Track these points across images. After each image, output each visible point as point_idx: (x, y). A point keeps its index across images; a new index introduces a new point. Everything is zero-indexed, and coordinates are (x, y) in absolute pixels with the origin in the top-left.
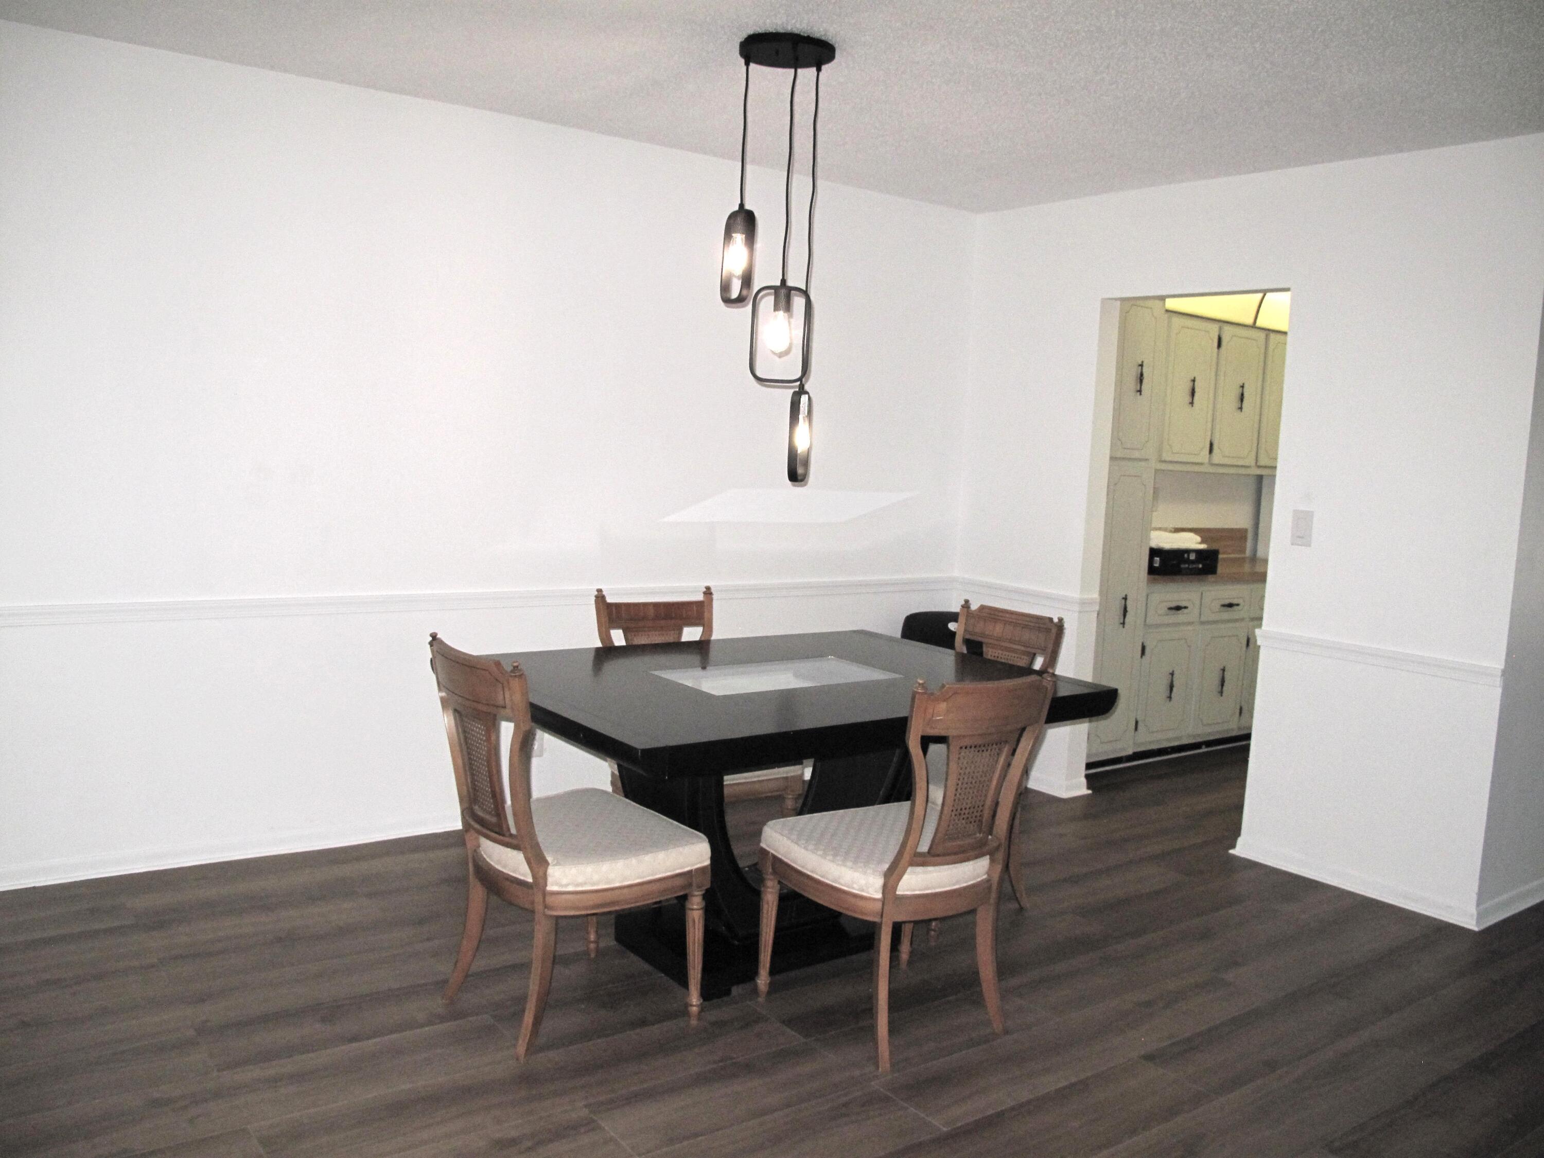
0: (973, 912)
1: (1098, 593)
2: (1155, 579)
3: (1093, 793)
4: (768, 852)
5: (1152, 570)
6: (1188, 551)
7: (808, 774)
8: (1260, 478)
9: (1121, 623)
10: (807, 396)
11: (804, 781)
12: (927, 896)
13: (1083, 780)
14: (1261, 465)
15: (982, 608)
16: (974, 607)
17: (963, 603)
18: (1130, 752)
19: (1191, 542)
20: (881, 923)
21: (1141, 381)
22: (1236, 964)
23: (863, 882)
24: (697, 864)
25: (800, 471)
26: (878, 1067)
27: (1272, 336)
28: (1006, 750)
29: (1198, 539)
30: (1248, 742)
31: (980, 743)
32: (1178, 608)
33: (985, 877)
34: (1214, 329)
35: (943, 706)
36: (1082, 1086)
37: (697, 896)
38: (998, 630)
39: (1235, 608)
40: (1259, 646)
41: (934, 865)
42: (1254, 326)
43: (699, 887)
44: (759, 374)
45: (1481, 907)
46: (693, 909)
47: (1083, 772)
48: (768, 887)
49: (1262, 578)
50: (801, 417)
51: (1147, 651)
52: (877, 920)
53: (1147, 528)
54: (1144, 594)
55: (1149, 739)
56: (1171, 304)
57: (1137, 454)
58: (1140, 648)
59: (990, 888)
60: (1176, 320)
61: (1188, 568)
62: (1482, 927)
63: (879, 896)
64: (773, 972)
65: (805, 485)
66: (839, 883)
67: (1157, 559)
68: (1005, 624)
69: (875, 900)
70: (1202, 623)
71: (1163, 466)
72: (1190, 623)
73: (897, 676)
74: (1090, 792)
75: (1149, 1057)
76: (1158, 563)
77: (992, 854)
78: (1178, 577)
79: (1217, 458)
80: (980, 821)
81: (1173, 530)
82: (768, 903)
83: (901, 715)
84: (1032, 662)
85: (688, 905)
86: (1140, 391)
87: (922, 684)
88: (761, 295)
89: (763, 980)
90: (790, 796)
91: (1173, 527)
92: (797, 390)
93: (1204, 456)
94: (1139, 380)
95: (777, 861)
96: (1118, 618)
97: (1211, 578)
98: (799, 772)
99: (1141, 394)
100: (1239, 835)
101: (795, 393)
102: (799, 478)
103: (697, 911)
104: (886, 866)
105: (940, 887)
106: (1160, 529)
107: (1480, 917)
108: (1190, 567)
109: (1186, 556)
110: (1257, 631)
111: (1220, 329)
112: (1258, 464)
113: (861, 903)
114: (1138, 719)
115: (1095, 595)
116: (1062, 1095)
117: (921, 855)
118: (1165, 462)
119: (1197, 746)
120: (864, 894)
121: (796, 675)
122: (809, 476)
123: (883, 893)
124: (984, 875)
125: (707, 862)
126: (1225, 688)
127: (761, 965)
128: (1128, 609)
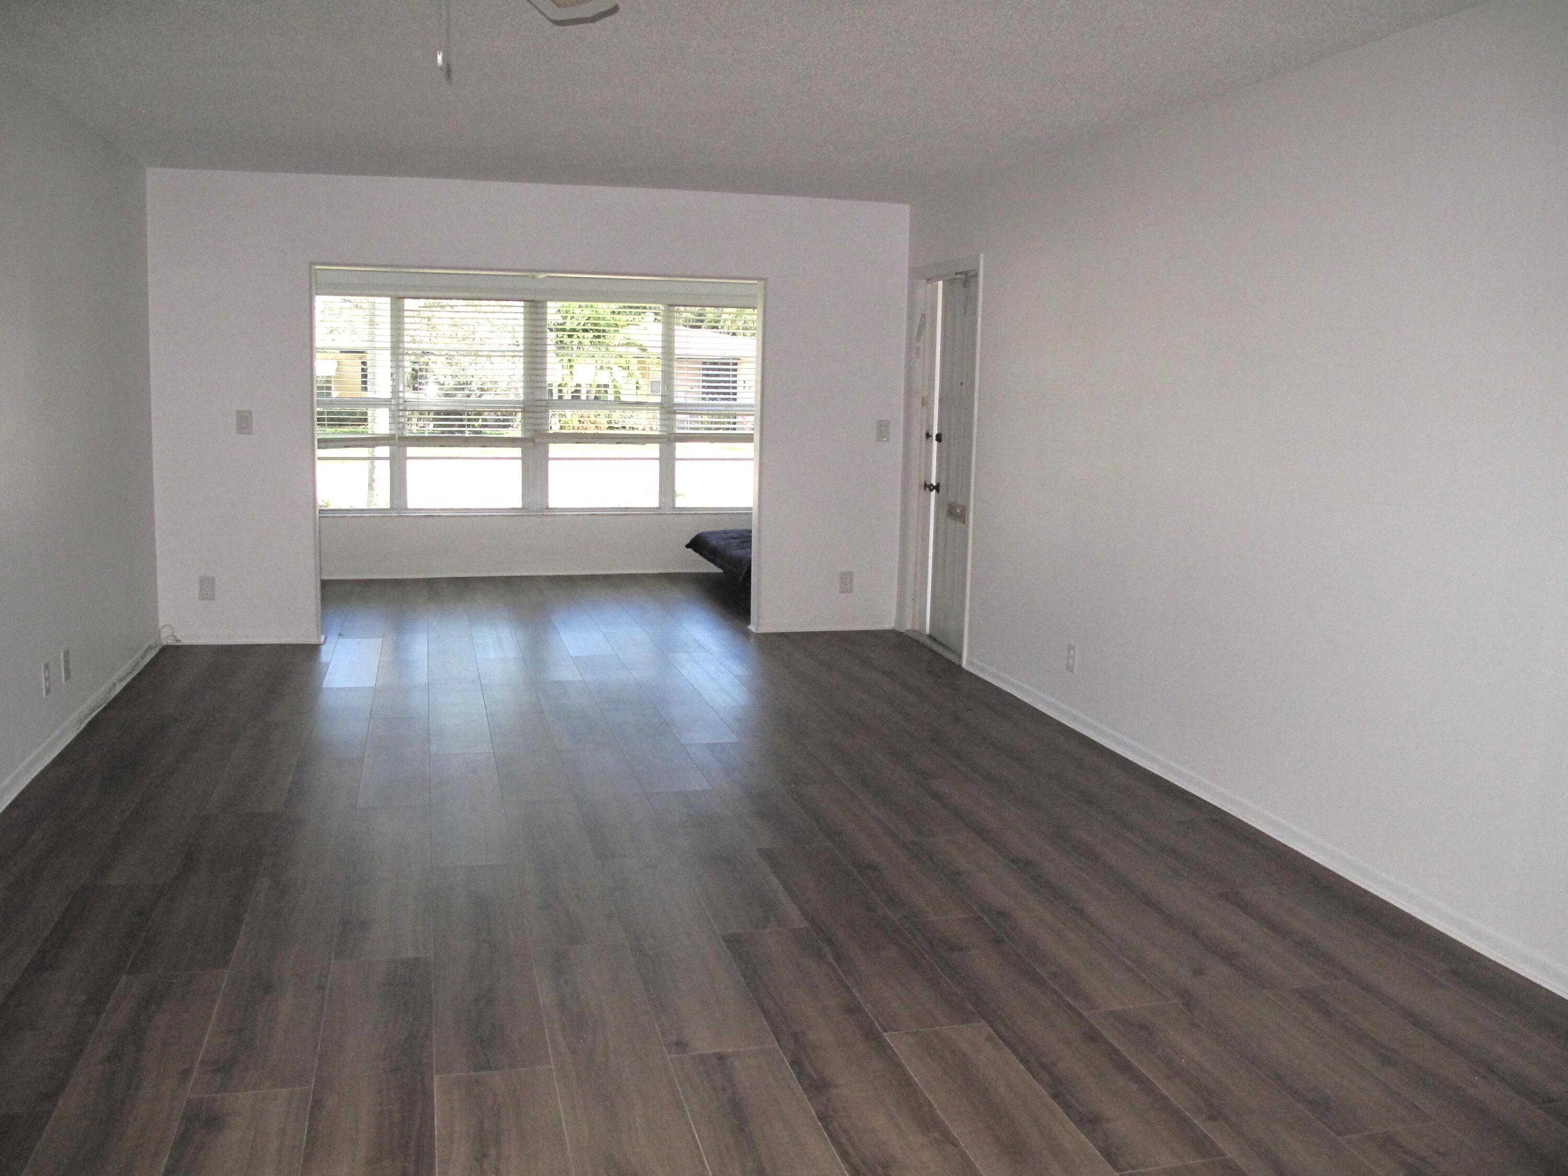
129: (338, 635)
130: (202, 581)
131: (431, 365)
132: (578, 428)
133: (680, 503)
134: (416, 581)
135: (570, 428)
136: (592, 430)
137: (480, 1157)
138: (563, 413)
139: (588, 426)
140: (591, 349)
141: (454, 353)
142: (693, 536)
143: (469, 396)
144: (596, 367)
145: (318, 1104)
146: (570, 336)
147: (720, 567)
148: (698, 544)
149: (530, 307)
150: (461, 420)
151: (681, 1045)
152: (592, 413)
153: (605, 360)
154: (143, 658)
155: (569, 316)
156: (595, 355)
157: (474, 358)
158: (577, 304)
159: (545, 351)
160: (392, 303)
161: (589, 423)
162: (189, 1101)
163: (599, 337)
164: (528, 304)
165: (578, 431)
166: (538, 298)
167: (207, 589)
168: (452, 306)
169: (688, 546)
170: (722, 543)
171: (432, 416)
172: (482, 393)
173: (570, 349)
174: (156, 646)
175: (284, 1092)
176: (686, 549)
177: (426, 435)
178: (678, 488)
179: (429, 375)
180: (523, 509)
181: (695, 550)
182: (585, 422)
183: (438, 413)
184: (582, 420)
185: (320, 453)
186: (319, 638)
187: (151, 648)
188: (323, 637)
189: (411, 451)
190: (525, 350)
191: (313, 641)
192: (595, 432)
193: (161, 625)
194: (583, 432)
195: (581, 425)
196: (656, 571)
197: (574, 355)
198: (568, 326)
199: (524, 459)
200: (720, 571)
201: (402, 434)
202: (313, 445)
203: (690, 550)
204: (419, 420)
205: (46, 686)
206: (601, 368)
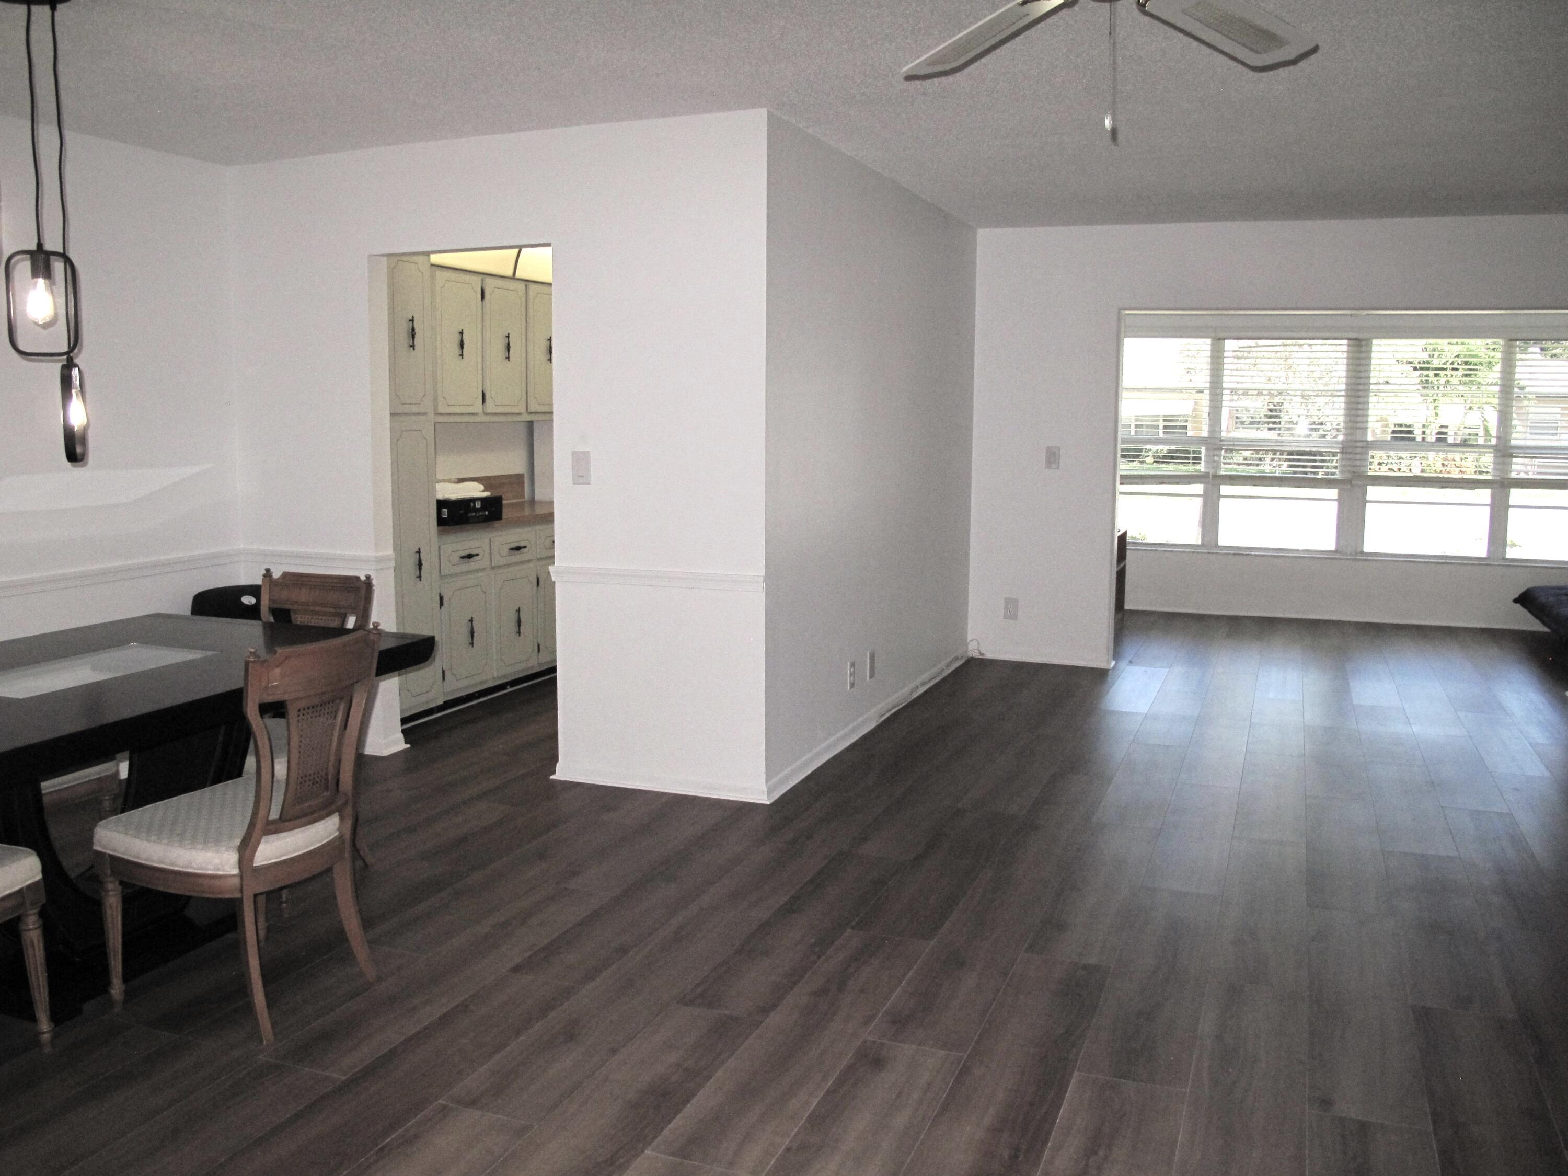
0: (329, 870)
1: (392, 549)
2: (443, 531)
3: (412, 746)
4: (104, 854)
5: (441, 522)
6: (473, 500)
7: (124, 770)
8: (530, 424)
9: (418, 577)
10: (77, 369)
11: (121, 781)
12: (284, 862)
13: (401, 736)
14: (532, 411)
15: (285, 575)
16: (276, 575)
17: (264, 572)
18: (440, 702)
19: (475, 491)
20: (242, 898)
21: (413, 337)
22: (574, 874)
23: (217, 861)
24: (27, 880)
25: (79, 450)
26: (261, 1041)
27: (533, 287)
28: (342, 707)
29: (482, 487)
30: (552, 675)
31: (317, 703)
32: (470, 556)
33: (337, 834)
34: (476, 281)
35: (277, 671)
36: (463, 1007)
37: (31, 915)
38: (303, 595)
39: (523, 550)
40: (554, 582)
41: (285, 831)
42: (513, 277)
43: (33, 904)
44: (22, 347)
45: (770, 783)
46: (30, 930)
47: (399, 727)
48: (108, 891)
49: (548, 518)
50: (74, 391)
51: (445, 599)
52: (238, 895)
53: (432, 481)
54: (437, 547)
55: (459, 685)
56: (435, 259)
57: (415, 409)
58: (438, 598)
59: (343, 842)
60: (439, 274)
61: (476, 516)
62: (772, 800)
63: (236, 871)
64: (126, 979)
65: (85, 465)
66: (192, 868)
67: (445, 510)
68: (310, 589)
69: (233, 876)
70: (493, 568)
71: (441, 419)
72: (483, 570)
73: (210, 653)
74: (408, 746)
75: (517, 969)
76: (446, 514)
77: (340, 811)
78: (469, 527)
79: (490, 407)
80: (327, 779)
81: (456, 480)
82: (111, 908)
83: (234, 687)
84: (344, 621)
85: (23, 927)
86: (413, 346)
87: (254, 653)
88: (13, 261)
89: (117, 989)
90: (106, 798)
91: (457, 477)
92: (66, 363)
93: (478, 407)
94: (411, 336)
95: (115, 860)
96: (414, 571)
97: (497, 524)
98: (114, 770)
99: (414, 349)
100: (557, 761)
101: (63, 367)
102: (79, 457)
103: (34, 931)
104: (237, 842)
105: (295, 851)
106: (444, 481)
107: (769, 792)
108: (477, 515)
109: (472, 504)
110: (551, 568)
111: (482, 280)
112: (529, 411)
113: (218, 883)
114: (445, 668)
115: (390, 552)
116: (445, 1020)
117: (274, 822)
118: (442, 414)
119: (502, 687)
120: (221, 873)
121: (94, 669)
122: (88, 457)
123: (240, 868)
124: (335, 832)
125: (39, 877)
126: (522, 627)
127: (113, 973)
128: (423, 562)
129: (1128, 662)
130: (1008, 601)
131: (1286, 406)
132: (1441, 471)
133: (1511, 553)
134: (1218, 618)
135: (1432, 471)
136: (1456, 475)
137: (1091, 1150)
138: (1425, 456)
139: (1452, 469)
140: (1461, 388)
141: (1311, 393)
142: (1524, 589)
143: (1324, 436)
144: (1465, 407)
145: (965, 1071)
146: (1436, 375)
147: (1549, 627)
148: (1526, 599)
149: (1354, 346)
150: (1315, 461)
151: (1326, 1103)
152: (1458, 457)
153: (1475, 400)
154: (948, 665)
155: (1436, 354)
156: (1464, 395)
157: (1331, 398)
158: (1446, 341)
159: (1368, 390)
160: (1212, 345)
161: (1453, 466)
162: (865, 1041)
163: (1469, 375)
164: (1352, 342)
165: (1441, 475)
166: (1361, 336)
167: (1011, 609)
168: (1310, 345)
169: (1516, 601)
170: (1551, 599)
171: (1285, 456)
172: (1338, 433)
173: (1436, 388)
174: (962, 657)
175: (942, 1053)
176: (1514, 604)
177: (1277, 475)
178: (1510, 538)
179: (1282, 414)
180: (1336, 552)
181: (1524, 606)
182: (1449, 466)
183: (1290, 453)
184: (1446, 463)
185: (1121, 488)
186: (1109, 663)
187: (957, 659)
188: (1113, 663)
189: (1225, 489)
190: (1346, 390)
191: (1102, 665)
192: (1460, 476)
193: (969, 640)
194: (1446, 476)
195: (1443, 469)
196: (1478, 626)
197: (1440, 395)
198: (1436, 363)
199: (1340, 500)
200: (1546, 630)
201: (1216, 472)
202: (1115, 481)
203: (1518, 606)
204: (1273, 459)
205: (850, 681)
206: (1471, 408)
